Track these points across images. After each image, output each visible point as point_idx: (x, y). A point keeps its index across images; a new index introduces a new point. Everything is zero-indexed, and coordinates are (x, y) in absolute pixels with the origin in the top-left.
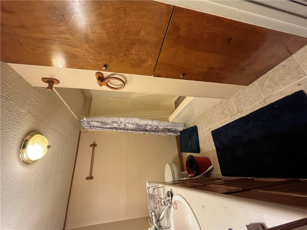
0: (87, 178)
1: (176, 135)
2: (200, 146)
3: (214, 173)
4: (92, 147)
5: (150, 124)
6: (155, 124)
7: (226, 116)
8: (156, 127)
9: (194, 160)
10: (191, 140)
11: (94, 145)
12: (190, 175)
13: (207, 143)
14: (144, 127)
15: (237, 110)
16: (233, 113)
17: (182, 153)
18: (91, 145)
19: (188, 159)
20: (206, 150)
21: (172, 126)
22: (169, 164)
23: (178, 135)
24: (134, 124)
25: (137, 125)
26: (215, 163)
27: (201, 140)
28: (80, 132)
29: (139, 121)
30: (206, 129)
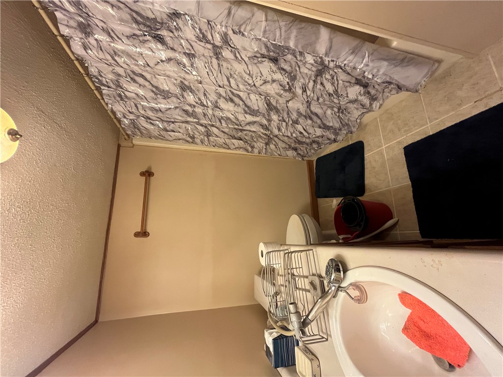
0: (137, 235)
2: (367, 182)
3: (397, 232)
4: (145, 177)
10: (344, 173)
11: (148, 174)
12: (341, 237)
13: (386, 173)
16: (485, 92)
17: (318, 199)
18: (142, 174)
19: (341, 205)
20: (381, 188)
22: (297, 215)
26: (402, 212)
27: (369, 169)
28: (119, 146)
30: (388, 143)
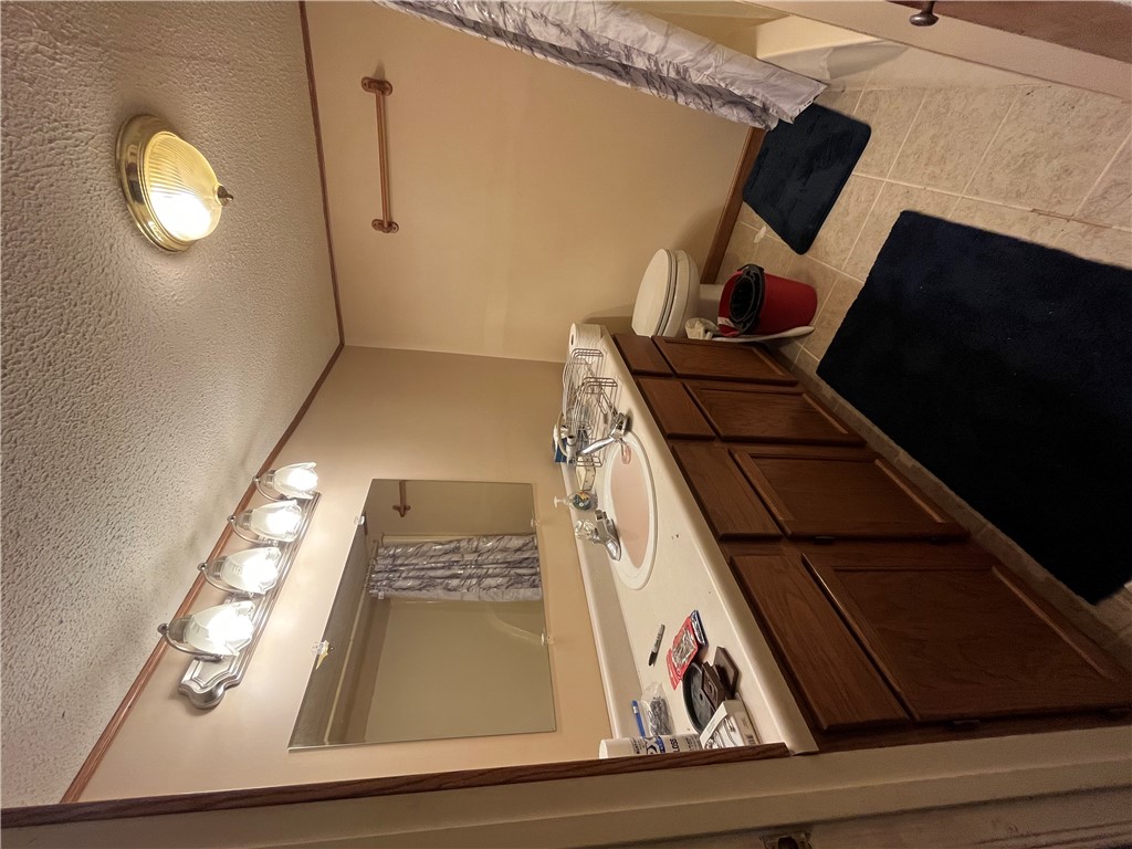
0: (378, 225)
1: (757, 125)
2: (821, 233)
3: (802, 346)
4: (373, 94)
5: (652, 51)
6: (678, 53)
7: (1023, 190)
8: (678, 73)
9: (757, 293)
10: (804, 184)
11: (379, 86)
12: (721, 321)
13: (852, 241)
14: (618, 56)
15: (1091, 202)
16: (1059, 202)
17: (745, 204)
18: (367, 85)
19: (741, 272)
20: (829, 262)
21: (756, 83)
22: (668, 251)
23: (767, 127)
24: (569, 33)
25: (583, 41)
26: (824, 323)
27: (841, 209)
29: (599, 15)
30: (895, 177)
